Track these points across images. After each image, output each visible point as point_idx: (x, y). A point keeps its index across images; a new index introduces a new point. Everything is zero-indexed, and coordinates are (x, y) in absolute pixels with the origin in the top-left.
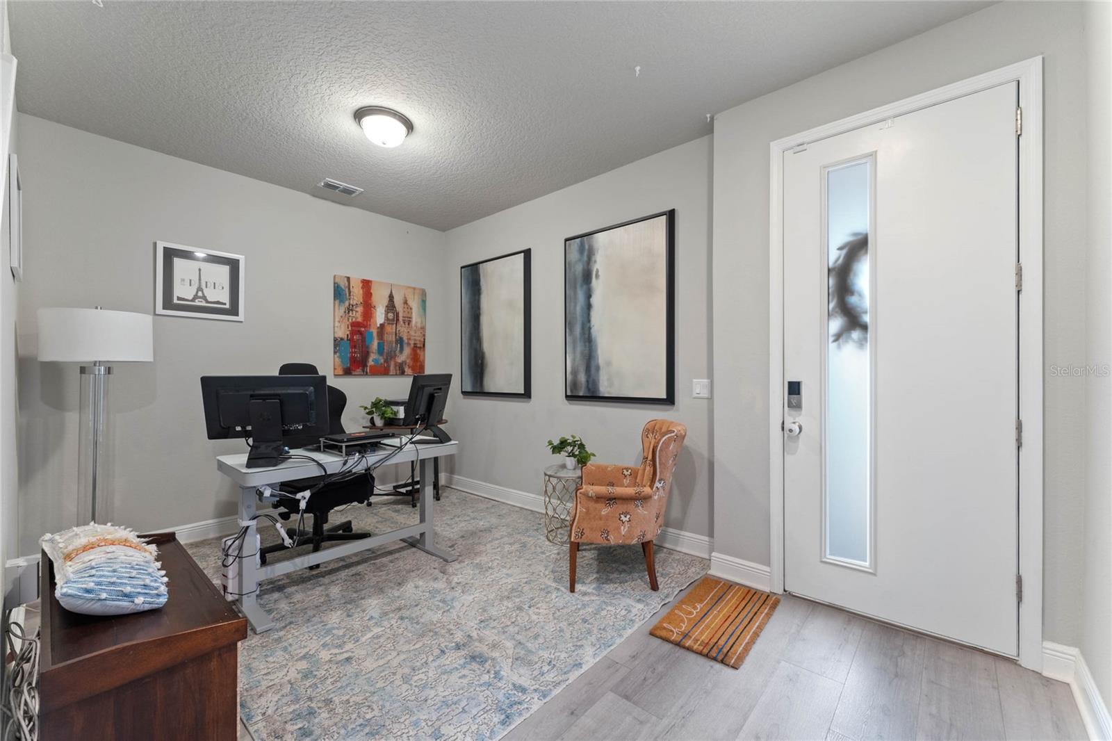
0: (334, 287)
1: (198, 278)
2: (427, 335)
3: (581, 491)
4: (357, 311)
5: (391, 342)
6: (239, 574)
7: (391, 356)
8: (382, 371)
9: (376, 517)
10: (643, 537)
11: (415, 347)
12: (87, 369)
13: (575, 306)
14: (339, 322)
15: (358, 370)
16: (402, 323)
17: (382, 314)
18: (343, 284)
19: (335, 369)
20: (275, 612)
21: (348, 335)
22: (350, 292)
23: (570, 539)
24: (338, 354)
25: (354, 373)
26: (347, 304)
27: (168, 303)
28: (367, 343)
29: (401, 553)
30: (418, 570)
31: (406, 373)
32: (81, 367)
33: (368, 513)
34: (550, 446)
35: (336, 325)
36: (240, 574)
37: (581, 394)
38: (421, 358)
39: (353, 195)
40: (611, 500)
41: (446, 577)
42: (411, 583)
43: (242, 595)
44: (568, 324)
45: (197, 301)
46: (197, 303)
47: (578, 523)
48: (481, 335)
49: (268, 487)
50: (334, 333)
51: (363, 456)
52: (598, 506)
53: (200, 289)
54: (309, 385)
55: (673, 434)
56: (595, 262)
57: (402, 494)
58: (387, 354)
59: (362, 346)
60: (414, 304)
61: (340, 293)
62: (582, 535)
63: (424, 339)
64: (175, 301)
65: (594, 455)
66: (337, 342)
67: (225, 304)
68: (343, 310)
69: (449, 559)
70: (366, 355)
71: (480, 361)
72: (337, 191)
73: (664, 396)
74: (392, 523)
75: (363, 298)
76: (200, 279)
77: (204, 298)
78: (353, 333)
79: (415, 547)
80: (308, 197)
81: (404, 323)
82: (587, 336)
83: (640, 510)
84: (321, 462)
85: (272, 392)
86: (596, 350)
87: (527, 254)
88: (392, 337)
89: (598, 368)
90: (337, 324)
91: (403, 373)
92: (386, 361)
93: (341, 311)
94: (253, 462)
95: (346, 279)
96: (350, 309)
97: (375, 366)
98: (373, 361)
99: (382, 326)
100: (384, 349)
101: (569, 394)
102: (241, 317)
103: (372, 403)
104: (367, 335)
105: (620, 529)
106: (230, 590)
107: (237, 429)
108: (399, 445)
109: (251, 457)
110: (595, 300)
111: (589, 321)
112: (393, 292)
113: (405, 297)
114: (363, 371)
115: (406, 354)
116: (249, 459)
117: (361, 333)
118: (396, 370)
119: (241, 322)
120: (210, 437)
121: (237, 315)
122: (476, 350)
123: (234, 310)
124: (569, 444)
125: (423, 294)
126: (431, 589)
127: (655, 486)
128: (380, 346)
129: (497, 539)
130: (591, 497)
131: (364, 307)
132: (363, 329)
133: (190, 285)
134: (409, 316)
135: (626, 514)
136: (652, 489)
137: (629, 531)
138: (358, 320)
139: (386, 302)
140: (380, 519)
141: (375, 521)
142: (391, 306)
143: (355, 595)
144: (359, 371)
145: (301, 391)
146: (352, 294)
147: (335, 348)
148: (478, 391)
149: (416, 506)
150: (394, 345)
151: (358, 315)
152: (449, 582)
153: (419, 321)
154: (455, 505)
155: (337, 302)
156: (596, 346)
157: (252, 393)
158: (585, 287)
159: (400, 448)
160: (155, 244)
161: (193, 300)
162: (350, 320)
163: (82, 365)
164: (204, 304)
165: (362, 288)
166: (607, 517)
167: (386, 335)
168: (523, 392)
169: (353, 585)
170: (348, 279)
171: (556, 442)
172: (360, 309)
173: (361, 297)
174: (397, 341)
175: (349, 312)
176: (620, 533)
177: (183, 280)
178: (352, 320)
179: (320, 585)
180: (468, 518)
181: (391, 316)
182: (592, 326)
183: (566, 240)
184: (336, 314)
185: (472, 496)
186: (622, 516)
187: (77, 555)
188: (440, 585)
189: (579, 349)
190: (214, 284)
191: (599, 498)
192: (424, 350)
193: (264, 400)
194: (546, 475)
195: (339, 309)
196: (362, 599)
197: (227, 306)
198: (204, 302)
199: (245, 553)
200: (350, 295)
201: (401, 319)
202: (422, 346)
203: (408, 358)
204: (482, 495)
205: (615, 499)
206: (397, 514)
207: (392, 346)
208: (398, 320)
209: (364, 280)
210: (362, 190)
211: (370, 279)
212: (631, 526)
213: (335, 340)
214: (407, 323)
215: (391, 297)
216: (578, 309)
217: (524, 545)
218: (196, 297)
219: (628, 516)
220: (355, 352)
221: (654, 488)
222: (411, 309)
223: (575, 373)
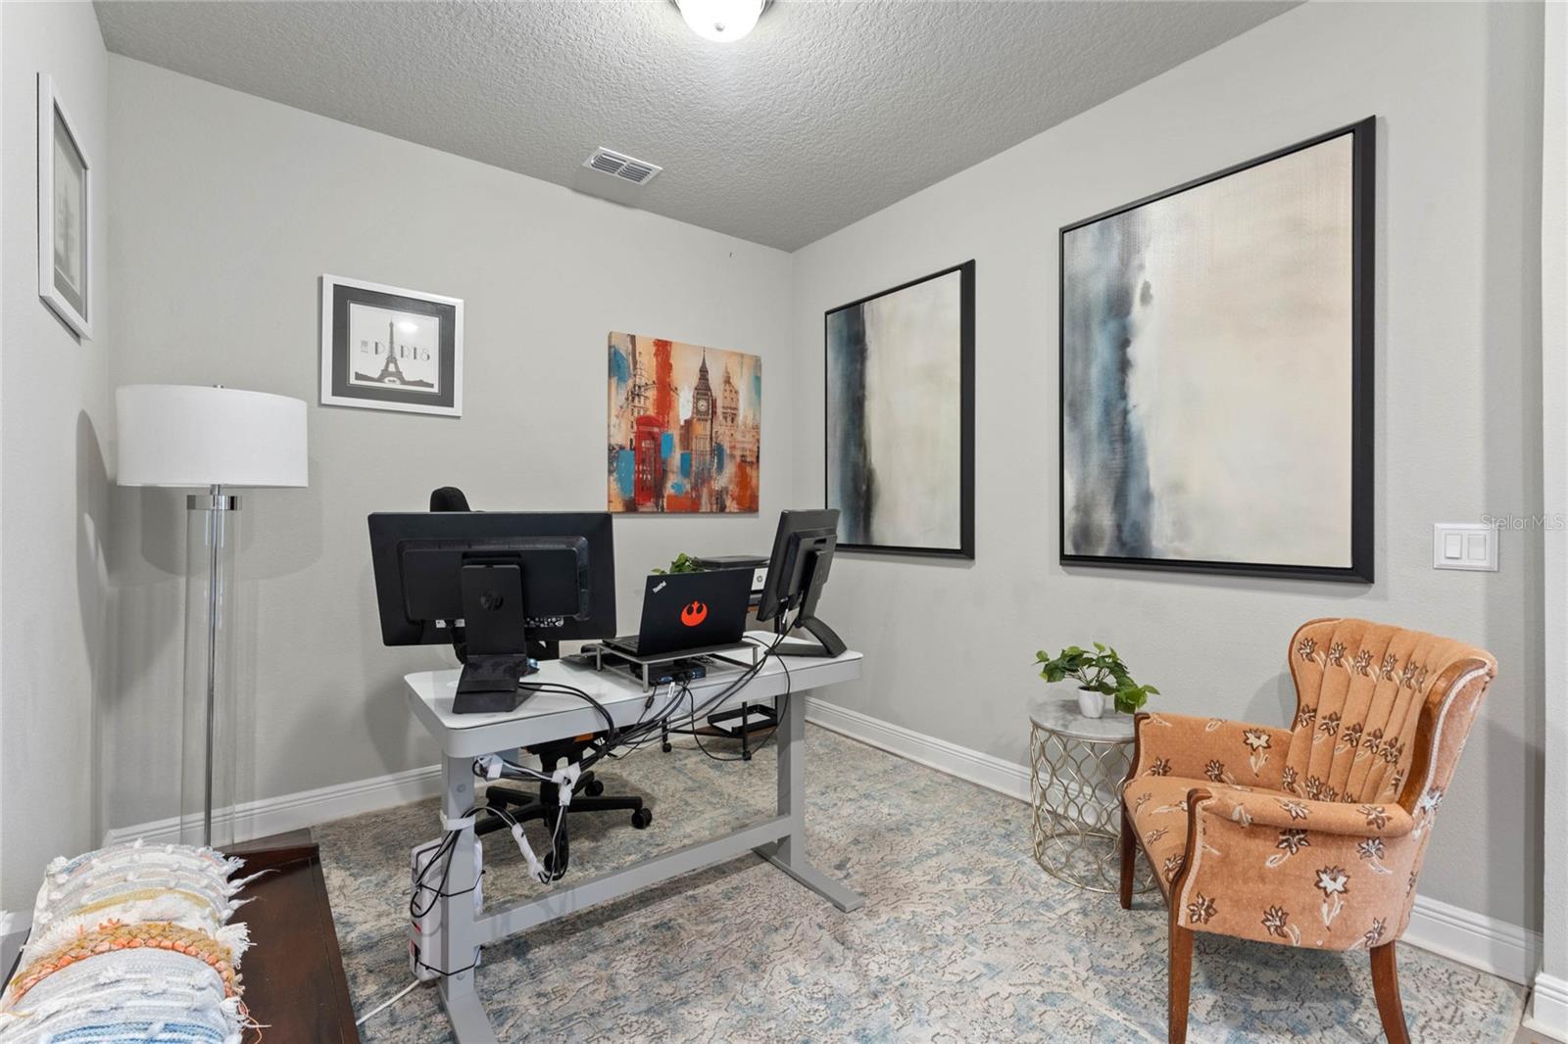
0: (609, 354)
1: (389, 340)
2: (761, 441)
3: (1206, 803)
4: (646, 398)
5: (703, 454)
6: (442, 924)
7: (702, 479)
8: (689, 506)
9: (681, 777)
10: (1380, 934)
11: (742, 461)
12: (197, 501)
13: (1087, 366)
14: (617, 417)
15: (648, 504)
16: (721, 418)
17: (688, 401)
18: (624, 348)
19: (610, 502)
20: (511, 1022)
21: (631, 440)
22: (635, 363)
23: (1174, 916)
24: (615, 474)
25: (641, 509)
26: (630, 383)
27: (341, 387)
28: (663, 455)
29: (743, 874)
30: (787, 927)
31: (727, 510)
32: (189, 497)
33: (667, 767)
34: (1043, 664)
35: (612, 423)
36: (444, 925)
37: (1101, 553)
38: (754, 481)
39: (644, 182)
40: (1292, 833)
41: (851, 955)
42: (778, 968)
43: (448, 975)
44: (1067, 405)
45: (386, 380)
46: (387, 384)
47: (1197, 881)
48: (866, 436)
49: (496, 757)
50: (609, 436)
51: (685, 689)
52: (1258, 845)
53: (391, 359)
54: (577, 533)
55: (1481, 672)
56: (1141, 267)
57: (723, 733)
58: (697, 474)
59: (655, 460)
60: (742, 384)
61: (617, 365)
62: (1209, 915)
63: (758, 448)
64: (353, 381)
65: (1154, 691)
66: (614, 453)
67: (432, 386)
68: (625, 396)
69: (848, 906)
70: (661, 475)
71: (864, 488)
72: (616, 175)
73: (1347, 562)
74: (713, 794)
75: (657, 373)
76: (392, 343)
77: (398, 374)
78: (640, 436)
79: (767, 860)
80: (567, 193)
81: (725, 418)
82: (1117, 428)
83: (1374, 865)
84: (601, 702)
85: (506, 548)
86: (1143, 459)
87: (968, 271)
88: (704, 443)
89: (1147, 498)
90: (614, 420)
91: (722, 509)
92: (695, 488)
93: (620, 398)
94: (467, 700)
95: (629, 339)
96: (634, 394)
97: (675, 496)
98: (673, 487)
99: (688, 423)
100: (691, 465)
101: (1069, 550)
102: (457, 410)
103: (673, 563)
104: (663, 440)
105: (1319, 909)
106: (425, 958)
107: (438, 626)
108: (751, 663)
109: (464, 689)
110: (1137, 351)
111: (1124, 396)
112: (707, 362)
113: (728, 373)
114: (657, 506)
115: (727, 475)
116: (461, 692)
117: (652, 436)
118: (711, 504)
119: (459, 417)
120: (390, 640)
121: (451, 405)
122: (855, 466)
123: (445, 398)
124: (1089, 662)
125: (757, 364)
126: (827, 991)
127: (1419, 804)
128: (686, 461)
129: (930, 856)
130: (1238, 822)
131: (659, 390)
132: (656, 430)
133: (376, 353)
134: (733, 406)
135: (1335, 872)
136: (1411, 814)
137: (1343, 919)
138: (648, 413)
139: (694, 380)
140: (690, 783)
141: (681, 786)
142: (703, 389)
143: (667, 989)
144: (650, 506)
145: (563, 547)
146: (638, 366)
147: (610, 463)
148: (860, 543)
149: (750, 758)
150: (708, 457)
151: (648, 404)
152: (863, 975)
153: (750, 418)
154: (821, 759)
155: (614, 380)
156: (1142, 449)
157: (465, 549)
158: (1112, 325)
159: (753, 669)
160: (321, 280)
161: (380, 379)
162: (636, 414)
163: (190, 494)
164: (398, 386)
165: (656, 355)
166: (1281, 874)
167: (694, 440)
168: (959, 548)
169: (660, 955)
170: (633, 338)
171: (1054, 656)
172: (652, 394)
173: (654, 373)
174: (712, 451)
175: (633, 398)
176: (1318, 921)
177: (365, 343)
178: (639, 413)
179: (596, 949)
180: (853, 795)
181: (703, 405)
182: (1130, 406)
183: (1064, 231)
184: (613, 404)
185: (849, 741)
186: (1324, 876)
187: (39, 980)
188: (843, 981)
189: (1096, 456)
190: (415, 349)
191: (1257, 827)
192: (758, 467)
193: (489, 564)
194: (1036, 726)
195: (617, 394)
196: (684, 1002)
197: (435, 390)
198: (398, 382)
199: (453, 887)
200: (635, 368)
201: (719, 410)
202: (754, 460)
203: (731, 481)
204: (867, 740)
205: (1304, 831)
206: (718, 773)
207: (704, 460)
208: (714, 413)
209: (659, 341)
210: (661, 168)
211: (669, 340)
212: (1350, 907)
213: (611, 449)
214: (729, 419)
215: (704, 372)
216: (1095, 372)
217: (995, 880)
218: (385, 373)
219: (1342, 879)
220: (644, 472)
221: (1416, 811)
222: (736, 392)
223: (1085, 508)
